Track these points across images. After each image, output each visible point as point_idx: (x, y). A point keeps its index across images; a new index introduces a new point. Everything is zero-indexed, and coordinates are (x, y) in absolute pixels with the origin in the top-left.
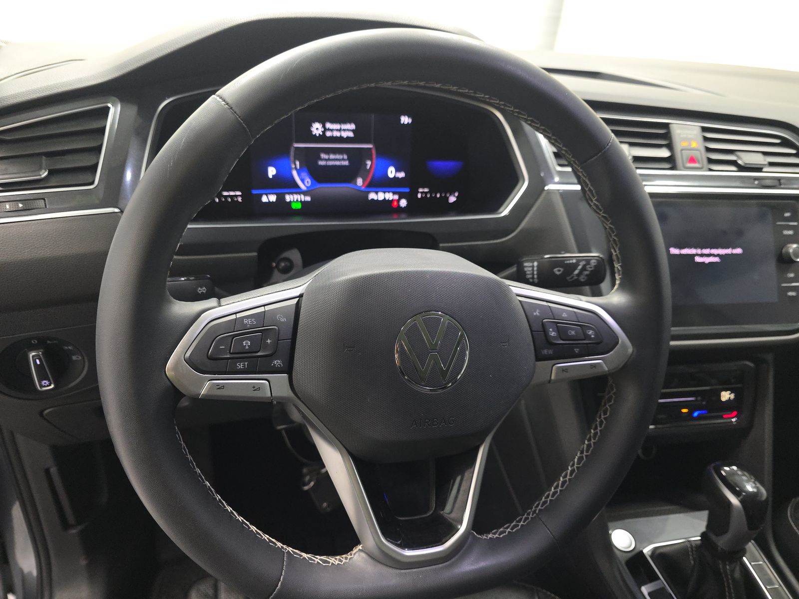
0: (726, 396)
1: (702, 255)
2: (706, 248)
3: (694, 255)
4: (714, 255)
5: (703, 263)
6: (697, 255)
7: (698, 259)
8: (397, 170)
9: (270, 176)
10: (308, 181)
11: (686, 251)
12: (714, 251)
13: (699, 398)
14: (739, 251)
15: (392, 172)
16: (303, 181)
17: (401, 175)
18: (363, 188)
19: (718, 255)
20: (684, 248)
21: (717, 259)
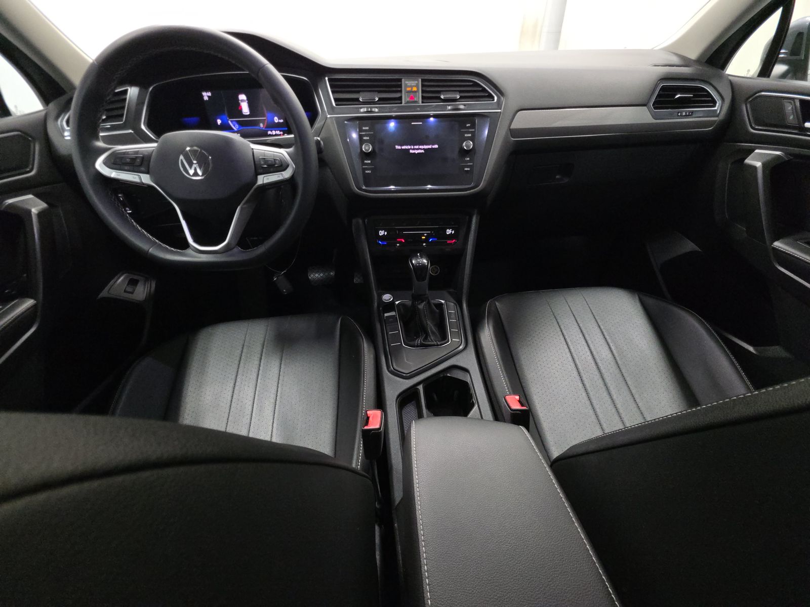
0: (449, 232)
1: (414, 149)
2: (416, 145)
3: (409, 149)
4: (421, 149)
5: (415, 153)
6: (411, 149)
7: (411, 151)
8: (279, 119)
9: (219, 124)
10: (237, 126)
11: (404, 147)
12: (421, 147)
13: (433, 232)
14: (436, 146)
15: (276, 120)
16: (234, 126)
17: (282, 121)
18: (264, 129)
19: (424, 149)
20: (403, 145)
21: (423, 151)
